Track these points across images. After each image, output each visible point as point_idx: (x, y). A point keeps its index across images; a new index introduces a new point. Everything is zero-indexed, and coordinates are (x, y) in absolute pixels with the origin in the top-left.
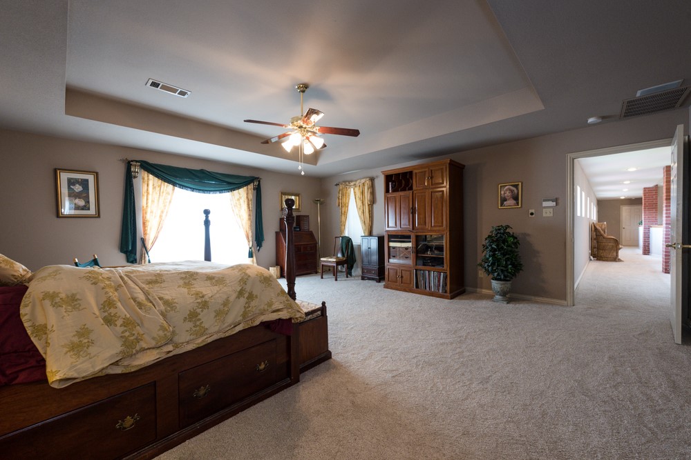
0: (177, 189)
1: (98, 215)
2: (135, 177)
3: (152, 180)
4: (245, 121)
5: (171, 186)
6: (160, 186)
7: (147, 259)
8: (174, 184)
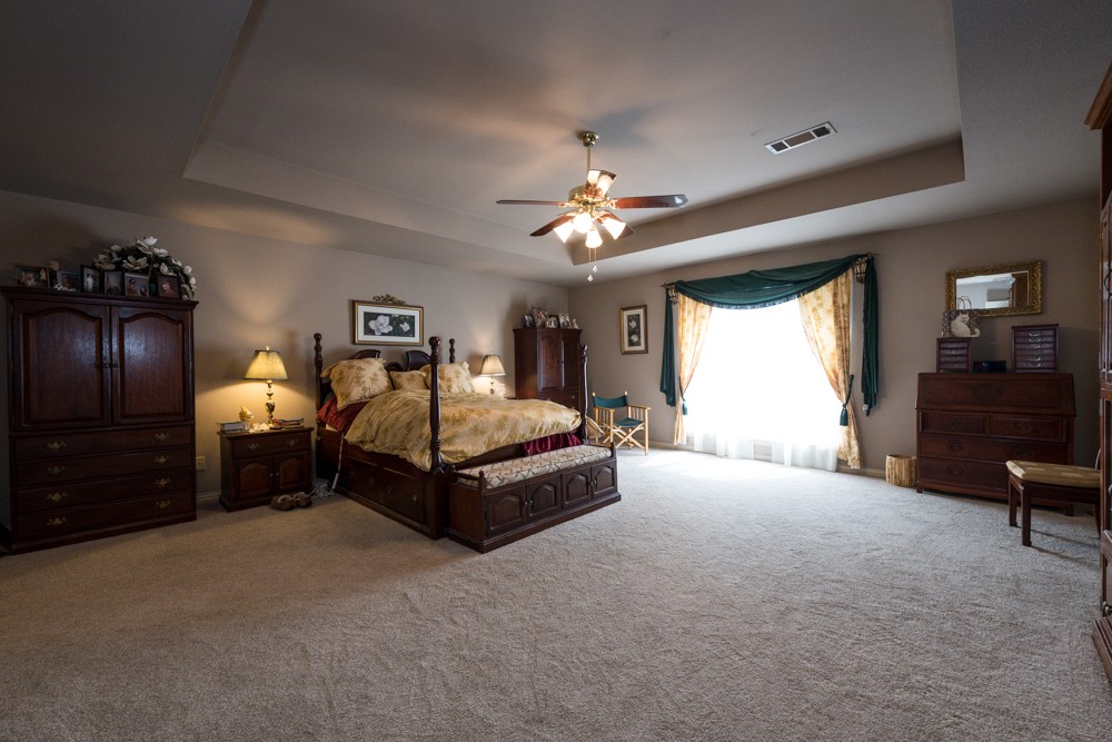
0: (715, 309)
1: (646, 351)
2: (675, 303)
3: (689, 303)
4: (534, 234)
5: (707, 307)
6: (695, 310)
7: (681, 402)
8: (711, 303)
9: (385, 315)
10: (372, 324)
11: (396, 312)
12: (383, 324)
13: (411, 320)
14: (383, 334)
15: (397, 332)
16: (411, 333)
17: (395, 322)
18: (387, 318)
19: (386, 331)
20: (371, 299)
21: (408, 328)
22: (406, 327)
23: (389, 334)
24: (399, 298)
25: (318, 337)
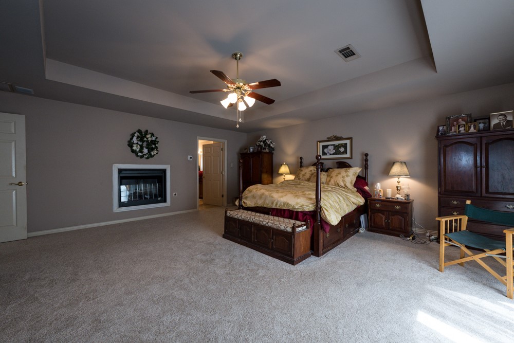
9: (331, 145)
10: (326, 150)
11: (337, 143)
12: (331, 150)
13: (345, 146)
14: (331, 154)
15: (337, 153)
16: (345, 152)
17: (337, 148)
18: (333, 147)
19: (332, 153)
20: (326, 139)
21: (344, 150)
22: (342, 149)
23: (334, 154)
24: (339, 135)
25: (301, 158)
